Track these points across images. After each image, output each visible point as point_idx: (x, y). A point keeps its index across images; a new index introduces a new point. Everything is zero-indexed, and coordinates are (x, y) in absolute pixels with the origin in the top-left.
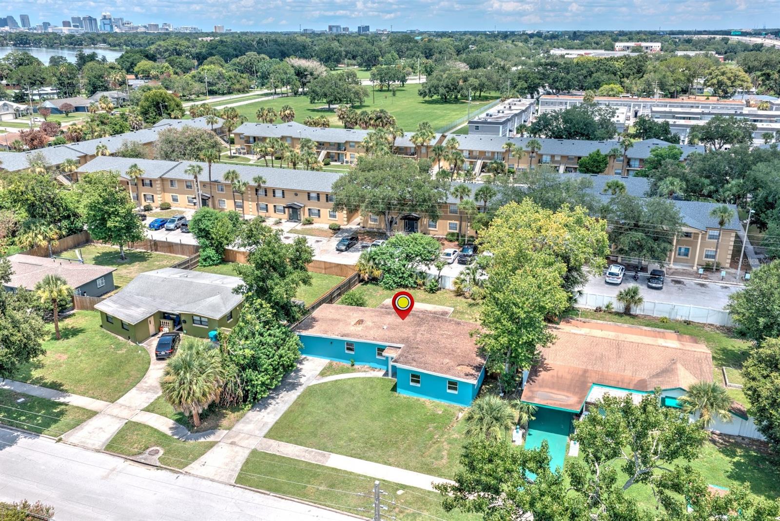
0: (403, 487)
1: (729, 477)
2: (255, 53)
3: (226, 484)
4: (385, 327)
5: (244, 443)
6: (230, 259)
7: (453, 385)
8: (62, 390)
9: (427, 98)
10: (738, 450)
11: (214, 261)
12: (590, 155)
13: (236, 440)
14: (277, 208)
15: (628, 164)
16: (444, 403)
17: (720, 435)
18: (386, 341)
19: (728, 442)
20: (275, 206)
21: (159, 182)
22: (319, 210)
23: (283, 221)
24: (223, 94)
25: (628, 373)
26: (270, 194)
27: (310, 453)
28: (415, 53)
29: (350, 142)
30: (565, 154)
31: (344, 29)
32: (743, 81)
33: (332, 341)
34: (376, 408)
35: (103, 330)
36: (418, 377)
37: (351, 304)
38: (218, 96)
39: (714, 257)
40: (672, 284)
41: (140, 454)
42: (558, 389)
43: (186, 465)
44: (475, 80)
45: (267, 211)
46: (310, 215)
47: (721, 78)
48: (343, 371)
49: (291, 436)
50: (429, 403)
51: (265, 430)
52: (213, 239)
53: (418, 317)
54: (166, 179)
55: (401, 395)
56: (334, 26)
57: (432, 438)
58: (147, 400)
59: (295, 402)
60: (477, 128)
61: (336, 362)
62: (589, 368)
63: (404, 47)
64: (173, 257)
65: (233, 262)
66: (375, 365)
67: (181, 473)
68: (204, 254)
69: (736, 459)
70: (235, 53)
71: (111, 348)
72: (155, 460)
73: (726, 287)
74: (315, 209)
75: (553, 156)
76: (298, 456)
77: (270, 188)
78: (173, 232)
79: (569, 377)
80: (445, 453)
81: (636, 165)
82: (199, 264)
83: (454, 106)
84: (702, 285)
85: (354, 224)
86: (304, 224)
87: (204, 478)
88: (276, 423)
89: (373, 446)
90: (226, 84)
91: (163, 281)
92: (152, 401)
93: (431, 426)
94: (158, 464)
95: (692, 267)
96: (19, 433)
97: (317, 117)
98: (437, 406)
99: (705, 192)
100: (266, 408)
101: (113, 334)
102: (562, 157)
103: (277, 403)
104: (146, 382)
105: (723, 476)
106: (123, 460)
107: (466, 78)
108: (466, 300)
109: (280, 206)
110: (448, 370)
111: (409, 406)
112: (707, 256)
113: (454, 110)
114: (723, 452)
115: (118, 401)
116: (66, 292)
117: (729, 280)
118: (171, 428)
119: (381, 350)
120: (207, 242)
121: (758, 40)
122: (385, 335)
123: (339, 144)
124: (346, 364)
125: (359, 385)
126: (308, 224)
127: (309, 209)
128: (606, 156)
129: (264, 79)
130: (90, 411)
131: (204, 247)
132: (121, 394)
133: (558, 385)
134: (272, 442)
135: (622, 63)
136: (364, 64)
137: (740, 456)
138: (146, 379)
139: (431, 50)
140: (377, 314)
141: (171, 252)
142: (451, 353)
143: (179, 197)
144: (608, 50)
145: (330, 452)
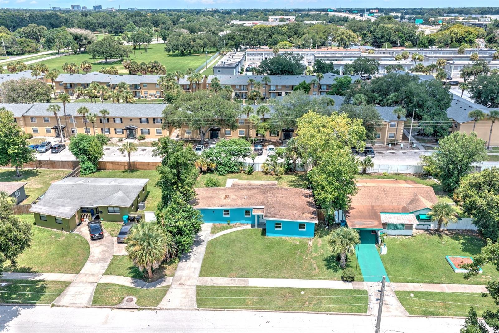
0: (303, 289)
1: (463, 251)
2: (36, 24)
3: (192, 310)
4: (246, 197)
5: (188, 283)
6: (102, 167)
7: (302, 225)
8: (32, 272)
9: (171, 53)
10: (460, 237)
11: (92, 170)
12: (300, 84)
13: (182, 281)
14: (117, 130)
15: (320, 88)
16: (298, 237)
17: (447, 230)
18: (251, 205)
19: (453, 233)
20: (115, 129)
21: (22, 119)
22: (149, 130)
23: (124, 139)
24: (18, 54)
25: (395, 204)
26: (111, 121)
27: (235, 280)
28: (147, 24)
29: (143, 83)
30: (284, 84)
31: (83, 7)
32: (353, 38)
33: (214, 211)
34: (259, 247)
35: (37, 226)
36: (280, 224)
37: (212, 186)
38: (13, 56)
39: (393, 137)
40: (377, 154)
41: (120, 303)
42: (364, 219)
43: (158, 304)
44: (200, 40)
45: (110, 133)
46: (142, 134)
47: (342, 36)
48: (224, 229)
49: (216, 273)
50: (288, 238)
51: (198, 273)
52: (90, 155)
53: (261, 189)
54: (28, 117)
55: (269, 237)
56: (75, 6)
57: (302, 259)
58: (103, 268)
59: (206, 252)
60: (219, 71)
61: (217, 224)
62: (374, 204)
63: (137, 19)
64: (57, 171)
65: (104, 169)
66: (244, 222)
67: (157, 309)
68: (84, 166)
69: (461, 241)
70: (12, 24)
71: (52, 238)
72: (133, 304)
73: (405, 153)
74: (145, 129)
75: (277, 86)
76: (229, 284)
77: (111, 118)
78: (44, 154)
79: (366, 211)
80: (315, 266)
81: (324, 88)
82: (81, 173)
83: (190, 58)
84: (393, 153)
85: (173, 137)
86: (140, 140)
87: (175, 309)
88: (202, 267)
89: (271, 269)
90: (19, 47)
91: (73, 187)
92: (106, 268)
93: (298, 252)
94: (138, 307)
95: (384, 144)
96: (16, 307)
97: (109, 68)
98: (294, 240)
99: (377, 101)
100: (189, 259)
101: (47, 228)
102: (282, 86)
103: (195, 255)
104: (93, 257)
105: (460, 251)
106: (110, 310)
107: (195, 39)
108: (273, 176)
109: (119, 129)
110: (299, 217)
111: (279, 243)
112: (390, 137)
113: (192, 60)
114: (454, 239)
115: (81, 272)
116: (11, 202)
117: (405, 149)
118: (132, 283)
119: (248, 212)
120: (86, 158)
121: (343, 15)
122: (248, 202)
123: (136, 85)
124: (225, 224)
125: (240, 235)
126: (142, 139)
127: (141, 130)
128: (310, 84)
129: (49, 43)
130: (64, 282)
131: (84, 162)
132: (80, 267)
133: (362, 216)
134: (206, 278)
135: (286, 29)
136: (113, 31)
137: (462, 239)
138: (92, 255)
139: (157, 21)
140: (234, 190)
141: (53, 167)
142: (294, 207)
143: (39, 129)
144: (265, 21)
145: (247, 277)
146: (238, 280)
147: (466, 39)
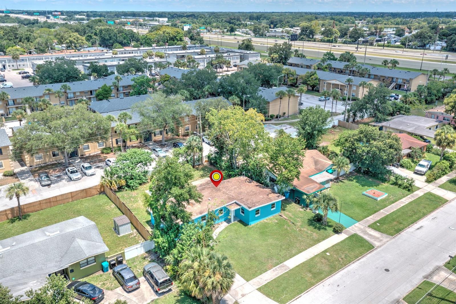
4: (209, 199)
10: (350, 178)
15: (118, 90)
18: (224, 204)
25: (308, 168)
27: (276, 270)
36: (259, 211)
47: (71, 39)
49: (256, 271)
50: (266, 220)
51: (242, 279)
55: (252, 225)
66: (218, 221)
80: (309, 232)
81: (121, 89)
98: (271, 220)
110: (270, 199)
114: (350, 181)
133: (303, 183)
134: (255, 280)
145: (281, 263)
146: (278, 268)
147: (177, 38)
